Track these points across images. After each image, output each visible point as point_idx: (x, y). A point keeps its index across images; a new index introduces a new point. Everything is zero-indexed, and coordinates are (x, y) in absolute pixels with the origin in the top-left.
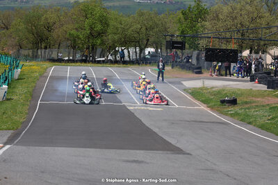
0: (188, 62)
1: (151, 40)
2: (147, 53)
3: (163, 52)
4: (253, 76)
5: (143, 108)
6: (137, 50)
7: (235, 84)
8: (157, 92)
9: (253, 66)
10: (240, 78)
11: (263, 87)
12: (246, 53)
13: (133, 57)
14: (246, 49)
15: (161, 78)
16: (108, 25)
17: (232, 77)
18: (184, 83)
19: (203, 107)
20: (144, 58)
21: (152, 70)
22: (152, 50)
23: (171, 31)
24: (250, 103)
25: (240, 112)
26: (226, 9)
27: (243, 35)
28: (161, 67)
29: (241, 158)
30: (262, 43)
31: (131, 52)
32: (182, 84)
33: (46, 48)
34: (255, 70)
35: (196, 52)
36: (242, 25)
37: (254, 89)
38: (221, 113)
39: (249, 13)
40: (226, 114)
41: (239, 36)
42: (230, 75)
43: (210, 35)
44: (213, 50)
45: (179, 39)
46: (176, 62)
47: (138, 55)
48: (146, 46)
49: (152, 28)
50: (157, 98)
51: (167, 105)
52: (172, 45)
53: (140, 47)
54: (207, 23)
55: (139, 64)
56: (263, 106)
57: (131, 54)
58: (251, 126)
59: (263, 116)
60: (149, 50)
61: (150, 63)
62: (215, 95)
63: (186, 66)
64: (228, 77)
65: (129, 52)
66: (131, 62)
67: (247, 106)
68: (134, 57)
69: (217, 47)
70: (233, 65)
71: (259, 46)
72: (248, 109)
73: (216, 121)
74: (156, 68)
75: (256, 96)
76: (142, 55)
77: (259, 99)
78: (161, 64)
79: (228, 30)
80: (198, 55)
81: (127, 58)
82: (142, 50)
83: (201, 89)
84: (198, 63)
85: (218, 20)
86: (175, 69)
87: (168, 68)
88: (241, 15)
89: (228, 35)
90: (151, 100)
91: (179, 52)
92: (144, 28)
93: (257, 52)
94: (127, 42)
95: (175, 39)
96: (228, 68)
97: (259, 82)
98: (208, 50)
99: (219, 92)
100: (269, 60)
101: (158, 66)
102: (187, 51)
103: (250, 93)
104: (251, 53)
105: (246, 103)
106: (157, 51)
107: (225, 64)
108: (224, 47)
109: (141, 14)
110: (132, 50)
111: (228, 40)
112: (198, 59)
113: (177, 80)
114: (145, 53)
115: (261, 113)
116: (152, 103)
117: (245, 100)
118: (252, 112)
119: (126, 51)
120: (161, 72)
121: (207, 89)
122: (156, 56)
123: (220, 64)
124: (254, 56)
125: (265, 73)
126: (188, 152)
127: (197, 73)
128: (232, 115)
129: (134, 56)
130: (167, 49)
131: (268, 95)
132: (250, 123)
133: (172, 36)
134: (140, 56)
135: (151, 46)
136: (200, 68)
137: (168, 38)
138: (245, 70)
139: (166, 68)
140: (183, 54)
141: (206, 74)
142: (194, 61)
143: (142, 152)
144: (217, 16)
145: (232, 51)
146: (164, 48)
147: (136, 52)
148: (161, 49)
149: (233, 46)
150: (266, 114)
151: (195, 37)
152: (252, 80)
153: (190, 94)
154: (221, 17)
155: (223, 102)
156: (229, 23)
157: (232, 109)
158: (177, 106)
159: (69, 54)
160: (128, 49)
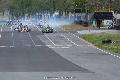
2: (54, 16)
5: (58, 47)
18: (79, 32)
19: (92, 45)
25: (114, 47)
32: (78, 33)
37: (119, 34)
38: (103, 49)
40: (106, 49)
47: (49, 17)
62: (98, 38)
73: (100, 53)
83: (89, 35)
99: (100, 37)
104: (115, 13)
110: (46, 14)
117: (116, 40)
121: (92, 35)
128: (110, 50)
129: (47, 17)
147: (48, 15)
153: (84, 38)
155: (103, 42)
157: (109, 46)
158: (78, 46)
159: (9, 18)
160: (44, 14)
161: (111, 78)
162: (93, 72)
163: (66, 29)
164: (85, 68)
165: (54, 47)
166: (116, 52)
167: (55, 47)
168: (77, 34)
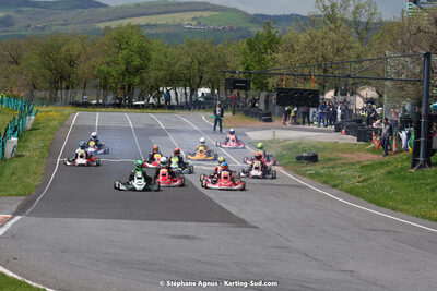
0: (253, 106)
1: (206, 77)
2: (200, 94)
3: (221, 93)
4: (339, 124)
6: (188, 91)
7: (315, 135)
9: (339, 111)
10: (322, 128)
11: (352, 139)
12: (330, 95)
13: (182, 100)
14: (329, 90)
15: (218, 128)
16: (149, 59)
17: (312, 127)
18: (248, 133)
20: (197, 101)
21: (206, 118)
22: (207, 91)
23: (231, 66)
24: (335, 160)
25: (322, 171)
26: (303, 38)
27: (325, 71)
28: (218, 113)
29: (324, 231)
30: (351, 81)
31: (179, 94)
32: (246, 135)
33: (67, 88)
34: (342, 117)
35: (264, 94)
36: (325, 58)
37: (340, 141)
38: (298, 173)
39: (333, 42)
40: (304, 175)
41: (321, 72)
42: (309, 123)
43: (282, 71)
44: (287, 91)
45: (242, 77)
47: (188, 97)
48: (199, 86)
49: (206, 62)
52: (233, 84)
53: (191, 86)
54: (279, 56)
55: (190, 109)
56: (352, 164)
58: (335, 190)
59: (352, 177)
60: (204, 91)
61: (204, 108)
62: (289, 149)
63: (251, 111)
64: (306, 126)
65: (176, 93)
66: (180, 107)
67: (331, 164)
68: (184, 101)
69: (292, 87)
70: (312, 110)
71: (346, 85)
72: (333, 167)
73: (289, 183)
74: (213, 115)
75: (343, 151)
76: (194, 97)
77: (346, 155)
78: (218, 109)
79: (306, 65)
80: (267, 97)
81: (173, 102)
82: (193, 91)
83: (271, 141)
84: (266, 108)
85: (293, 51)
87: (227, 114)
88: (323, 45)
89: (306, 71)
91: (242, 94)
92: (196, 62)
93: (344, 94)
94: (174, 81)
95: (236, 76)
96: (306, 114)
97: (347, 133)
98: (280, 91)
99: (294, 146)
100: (359, 103)
101: (215, 112)
102: (252, 93)
103: (335, 146)
104: (336, 94)
105: (330, 160)
106: (212, 92)
107: (302, 109)
108: (300, 86)
109: (192, 45)
110: (180, 91)
111: (306, 78)
112: (267, 102)
114: (197, 95)
115: (349, 173)
117: (329, 156)
118: (338, 172)
119: (172, 93)
120: (218, 120)
121: (278, 141)
122: (212, 99)
123: (295, 109)
124: (340, 98)
125: (354, 120)
126: (254, 224)
127: (265, 121)
128: (311, 176)
129: (183, 98)
130: (226, 89)
131: (359, 150)
132: (334, 186)
133: (234, 72)
134: (191, 99)
135: (206, 86)
136: (269, 114)
137: (228, 76)
138: (329, 117)
139: (225, 114)
140: (247, 96)
141: (278, 122)
142: (261, 105)
143: (194, 224)
144: (292, 46)
145: (312, 92)
146: (222, 88)
147: (185, 93)
148: (218, 90)
149: (312, 86)
150: (355, 174)
151: (264, 73)
152: (338, 129)
154: (296, 47)
155: (299, 158)
156: (308, 56)
157: (312, 168)
158: (240, 164)
159: (98, 96)
161: (289, 241)
162: (254, 227)
164: (241, 216)
166: (324, 183)
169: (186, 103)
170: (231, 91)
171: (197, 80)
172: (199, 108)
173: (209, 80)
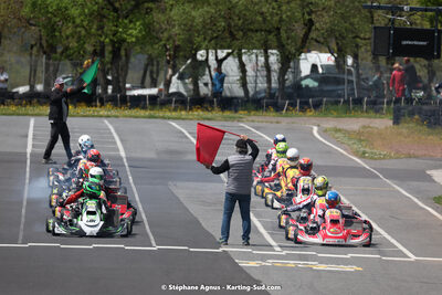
2: (305, 69)
5: (291, 263)
6: (273, 59)
8: (333, 203)
13: (258, 84)
18: (438, 175)
20: (297, 86)
21: (323, 132)
22: (324, 59)
32: (430, 179)
45: (419, 21)
46: (409, 101)
47: (275, 77)
48: (304, 46)
50: (334, 222)
51: (368, 245)
52: (395, 42)
53: (281, 47)
55: (278, 108)
57: (250, 72)
61: (317, 106)
65: (242, 67)
68: (262, 85)
76: (289, 76)
81: (232, 87)
82: (288, 60)
86: (404, 128)
87: (380, 123)
90: (313, 231)
95: (403, 20)
106: (340, 62)
110: (253, 59)
113: (412, 164)
114: (297, 70)
116: (318, 239)
122: (339, 82)
130: (375, 55)
133: (396, 10)
134: (282, 80)
135: (322, 46)
137: (382, 19)
147: (267, 66)
148: (356, 57)
158: (413, 258)
160: (240, 56)
163: (362, 155)
165: (264, 258)
167: (269, 263)
168: (424, 185)
169: (271, 94)
170: (390, 60)
171: (300, 31)
172: (304, 107)
173: (331, 32)
